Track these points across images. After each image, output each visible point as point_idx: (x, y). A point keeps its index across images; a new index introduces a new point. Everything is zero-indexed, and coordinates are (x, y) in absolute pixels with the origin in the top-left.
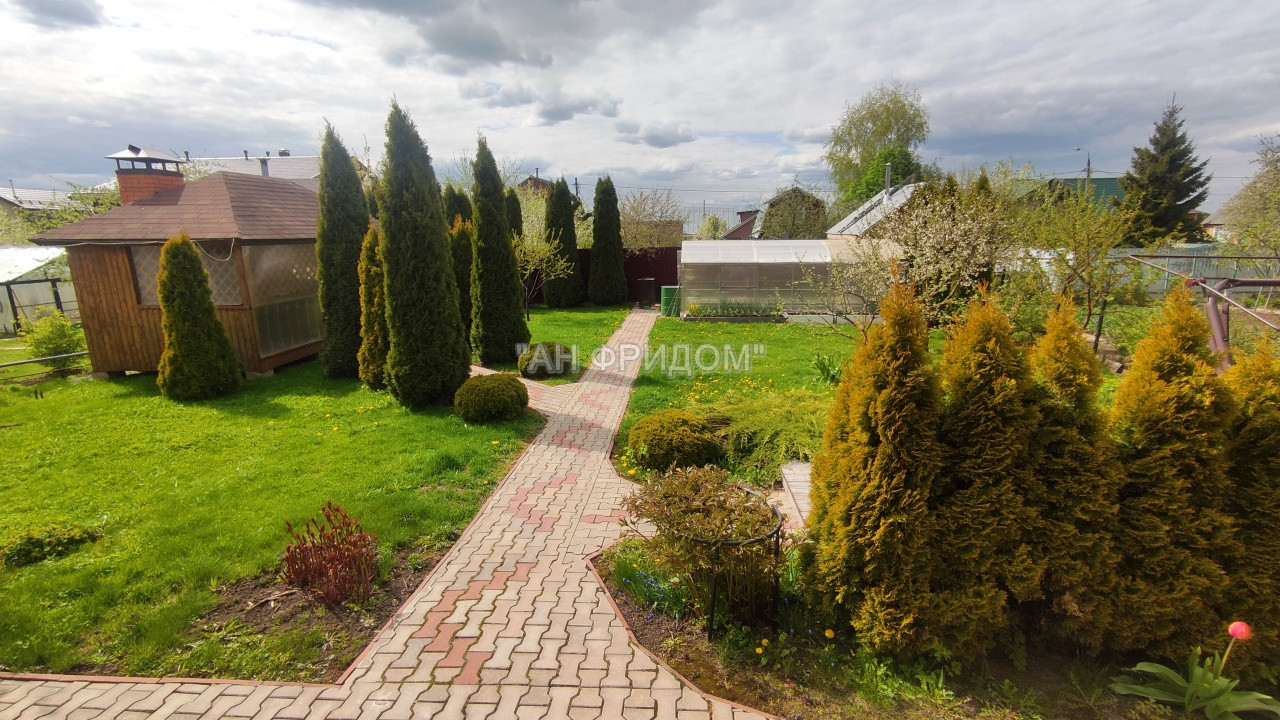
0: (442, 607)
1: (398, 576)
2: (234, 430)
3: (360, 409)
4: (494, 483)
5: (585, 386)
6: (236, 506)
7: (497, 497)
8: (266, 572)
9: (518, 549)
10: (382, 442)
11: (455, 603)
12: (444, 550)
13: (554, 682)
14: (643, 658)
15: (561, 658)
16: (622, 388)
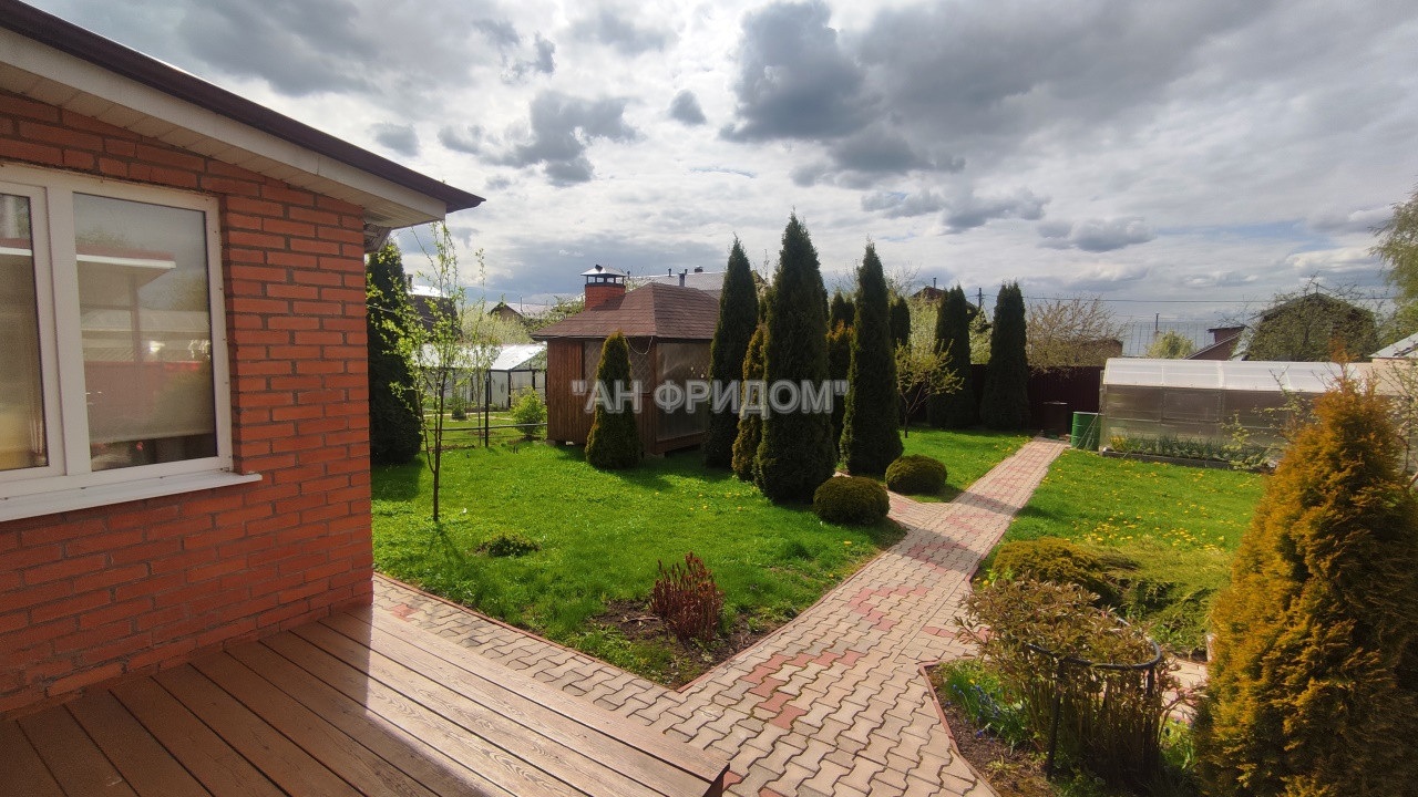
0: (770, 665)
1: (737, 632)
2: (630, 495)
3: (728, 494)
4: (839, 579)
5: (956, 507)
6: (624, 549)
7: (839, 591)
8: (639, 600)
9: (851, 638)
10: (743, 524)
11: (781, 665)
12: (780, 623)
13: (860, 753)
14: (961, 766)
15: (872, 736)
16: (1001, 516)
